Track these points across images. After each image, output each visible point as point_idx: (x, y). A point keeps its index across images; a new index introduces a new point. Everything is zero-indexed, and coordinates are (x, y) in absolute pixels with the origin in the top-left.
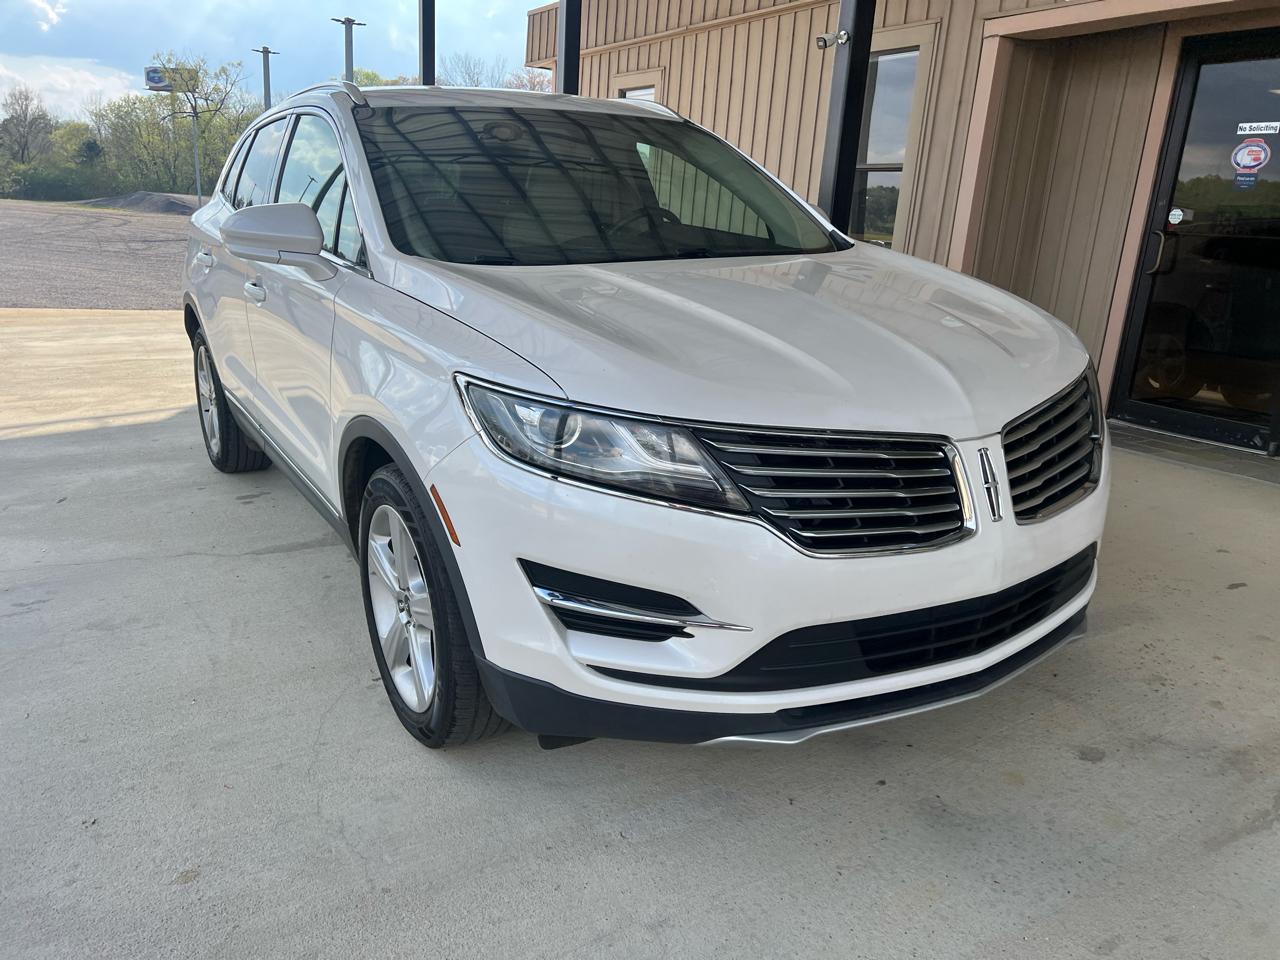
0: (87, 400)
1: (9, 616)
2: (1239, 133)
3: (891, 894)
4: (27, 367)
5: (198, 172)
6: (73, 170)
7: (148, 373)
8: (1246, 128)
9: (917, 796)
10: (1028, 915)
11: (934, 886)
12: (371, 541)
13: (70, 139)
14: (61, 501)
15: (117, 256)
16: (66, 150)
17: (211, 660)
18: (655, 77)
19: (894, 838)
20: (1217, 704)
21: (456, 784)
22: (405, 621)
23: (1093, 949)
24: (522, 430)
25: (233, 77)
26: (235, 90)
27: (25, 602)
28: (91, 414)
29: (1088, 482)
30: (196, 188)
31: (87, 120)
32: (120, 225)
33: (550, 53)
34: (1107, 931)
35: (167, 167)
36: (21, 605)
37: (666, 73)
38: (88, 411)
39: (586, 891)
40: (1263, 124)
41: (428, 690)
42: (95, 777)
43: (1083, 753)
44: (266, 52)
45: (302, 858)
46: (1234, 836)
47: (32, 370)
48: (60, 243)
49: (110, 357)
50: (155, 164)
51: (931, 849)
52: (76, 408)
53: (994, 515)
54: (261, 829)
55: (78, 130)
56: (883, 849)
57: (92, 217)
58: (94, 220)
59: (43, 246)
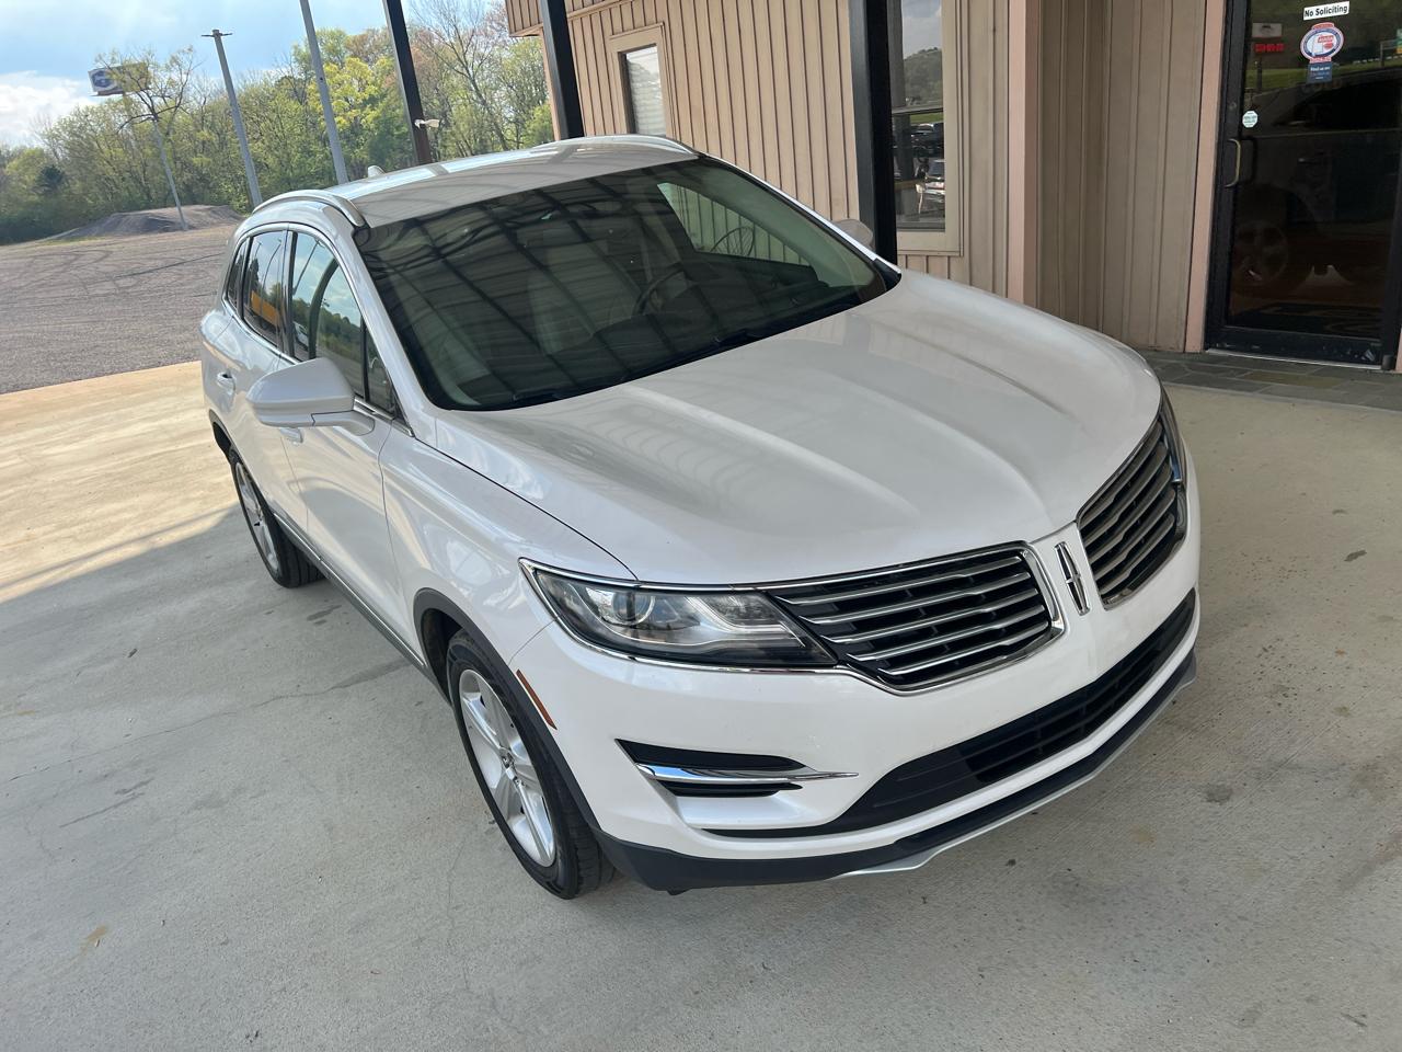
0: (127, 516)
1: (116, 806)
2: (1306, 18)
3: (1035, 992)
4: (55, 484)
5: (172, 181)
6: (37, 204)
7: (181, 468)
8: (1312, 12)
9: (1049, 873)
10: (1170, 993)
11: (1075, 976)
12: (464, 700)
13: (26, 170)
14: (132, 654)
15: (106, 301)
16: (25, 183)
17: (325, 826)
18: (655, 34)
19: (1031, 926)
20: (1343, 711)
21: (594, 933)
22: (511, 776)
23: (1236, 1022)
24: (598, 614)
25: (186, 65)
26: (192, 79)
27: (127, 787)
28: (135, 534)
29: (1175, 538)
30: (174, 199)
31: (39, 144)
32: (101, 259)
33: (534, 20)
34: (1248, 999)
35: (137, 180)
36: (125, 791)
37: (666, 28)
38: (131, 531)
39: (740, 1036)
40: (1330, 6)
41: (550, 847)
42: (245, 983)
43: (1210, 794)
44: (217, 35)
45: (462, 1043)
46: (1368, 868)
47: (61, 487)
48: (44, 295)
49: (136, 455)
50: (123, 179)
51: (1069, 934)
52: (118, 529)
53: (1080, 608)
54: (416, 1016)
55: (32, 157)
56: (1022, 941)
57: (70, 254)
58: (73, 257)
59: (27, 304)
